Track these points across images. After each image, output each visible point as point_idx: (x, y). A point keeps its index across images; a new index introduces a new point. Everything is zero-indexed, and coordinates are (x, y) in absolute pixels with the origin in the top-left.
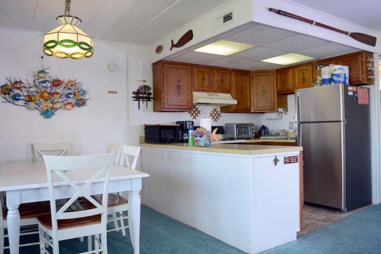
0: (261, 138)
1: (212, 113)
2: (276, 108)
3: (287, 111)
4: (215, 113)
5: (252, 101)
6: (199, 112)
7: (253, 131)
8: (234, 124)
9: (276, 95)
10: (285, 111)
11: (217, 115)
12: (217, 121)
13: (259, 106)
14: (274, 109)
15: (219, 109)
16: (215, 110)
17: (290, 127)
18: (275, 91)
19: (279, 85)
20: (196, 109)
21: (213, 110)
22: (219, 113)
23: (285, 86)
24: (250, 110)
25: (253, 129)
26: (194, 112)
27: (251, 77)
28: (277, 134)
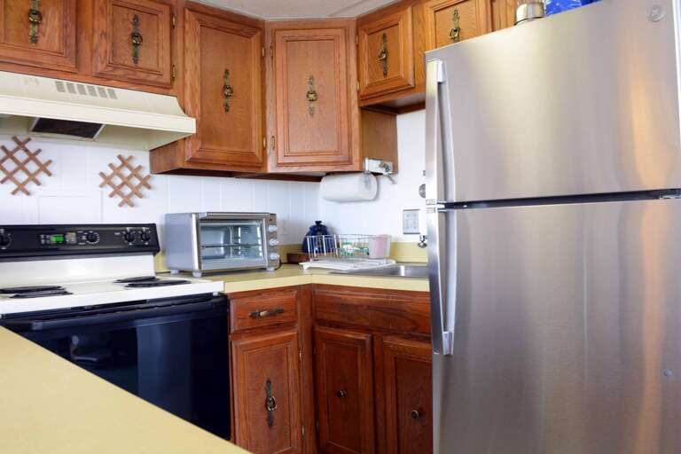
0: (306, 265)
1: (109, 172)
2: (356, 157)
3: (396, 170)
4: (127, 172)
5: (269, 134)
6: (44, 168)
7: (273, 242)
8: (191, 215)
9: (355, 111)
10: (387, 169)
11: (136, 182)
12: (132, 205)
13: (294, 149)
14: (350, 162)
15: (142, 159)
16: (125, 162)
17: (406, 226)
18: (354, 98)
19: (365, 73)
20: (32, 157)
21: (118, 163)
22: (146, 172)
23: (385, 74)
24: (264, 164)
25: (272, 235)
26: (21, 166)
27: (268, 44)
28: (363, 252)
